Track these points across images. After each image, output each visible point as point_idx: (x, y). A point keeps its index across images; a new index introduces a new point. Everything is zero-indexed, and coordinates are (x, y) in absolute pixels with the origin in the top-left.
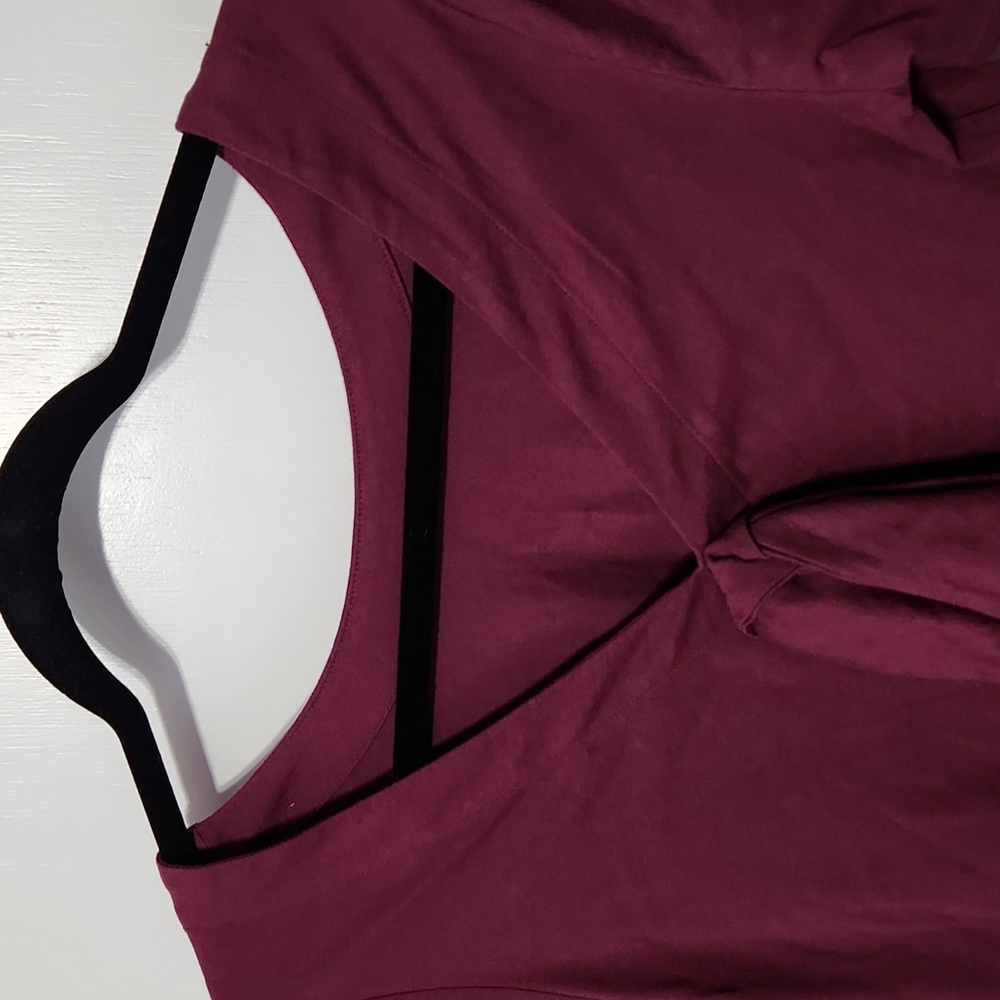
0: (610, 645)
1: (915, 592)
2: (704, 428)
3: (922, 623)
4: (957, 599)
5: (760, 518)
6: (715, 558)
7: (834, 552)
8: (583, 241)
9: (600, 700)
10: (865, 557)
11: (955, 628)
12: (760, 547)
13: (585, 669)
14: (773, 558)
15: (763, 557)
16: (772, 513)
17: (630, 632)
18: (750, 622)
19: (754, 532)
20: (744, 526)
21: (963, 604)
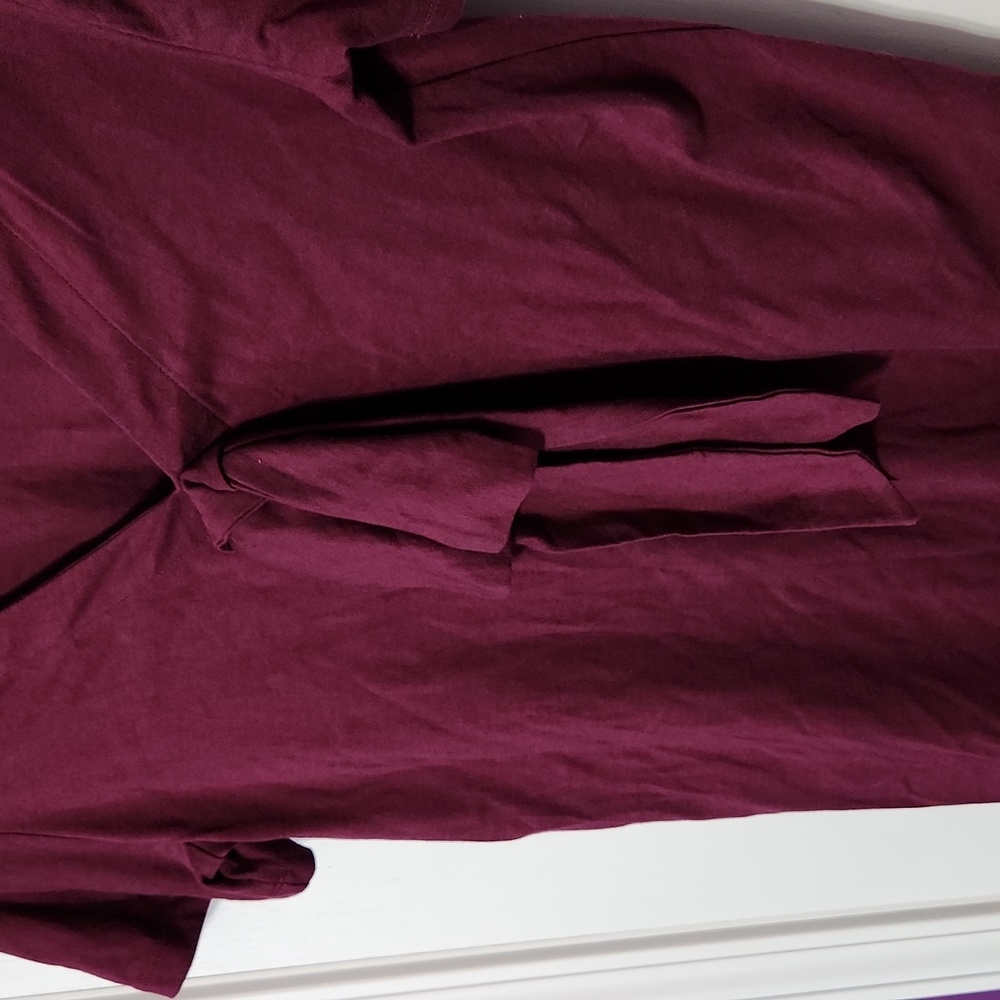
0: (90, 558)
1: (375, 523)
2: (175, 366)
3: (382, 547)
4: (413, 528)
5: (231, 451)
6: (190, 485)
7: (299, 488)
8: (27, 192)
9: (83, 605)
10: (326, 494)
11: (411, 552)
12: (228, 481)
13: (66, 578)
14: (240, 491)
15: (232, 490)
16: (241, 447)
17: (110, 546)
18: (223, 543)
19: (224, 464)
20: (216, 458)
21: (419, 533)
